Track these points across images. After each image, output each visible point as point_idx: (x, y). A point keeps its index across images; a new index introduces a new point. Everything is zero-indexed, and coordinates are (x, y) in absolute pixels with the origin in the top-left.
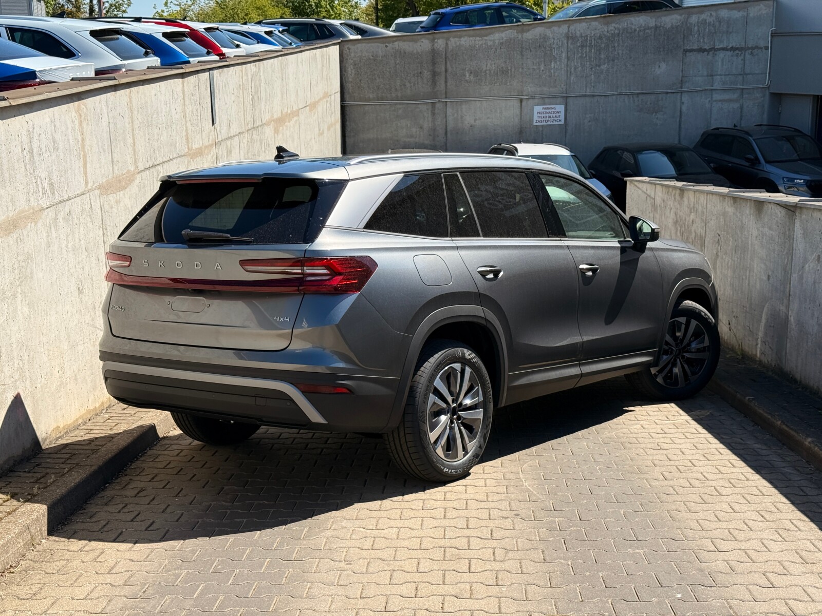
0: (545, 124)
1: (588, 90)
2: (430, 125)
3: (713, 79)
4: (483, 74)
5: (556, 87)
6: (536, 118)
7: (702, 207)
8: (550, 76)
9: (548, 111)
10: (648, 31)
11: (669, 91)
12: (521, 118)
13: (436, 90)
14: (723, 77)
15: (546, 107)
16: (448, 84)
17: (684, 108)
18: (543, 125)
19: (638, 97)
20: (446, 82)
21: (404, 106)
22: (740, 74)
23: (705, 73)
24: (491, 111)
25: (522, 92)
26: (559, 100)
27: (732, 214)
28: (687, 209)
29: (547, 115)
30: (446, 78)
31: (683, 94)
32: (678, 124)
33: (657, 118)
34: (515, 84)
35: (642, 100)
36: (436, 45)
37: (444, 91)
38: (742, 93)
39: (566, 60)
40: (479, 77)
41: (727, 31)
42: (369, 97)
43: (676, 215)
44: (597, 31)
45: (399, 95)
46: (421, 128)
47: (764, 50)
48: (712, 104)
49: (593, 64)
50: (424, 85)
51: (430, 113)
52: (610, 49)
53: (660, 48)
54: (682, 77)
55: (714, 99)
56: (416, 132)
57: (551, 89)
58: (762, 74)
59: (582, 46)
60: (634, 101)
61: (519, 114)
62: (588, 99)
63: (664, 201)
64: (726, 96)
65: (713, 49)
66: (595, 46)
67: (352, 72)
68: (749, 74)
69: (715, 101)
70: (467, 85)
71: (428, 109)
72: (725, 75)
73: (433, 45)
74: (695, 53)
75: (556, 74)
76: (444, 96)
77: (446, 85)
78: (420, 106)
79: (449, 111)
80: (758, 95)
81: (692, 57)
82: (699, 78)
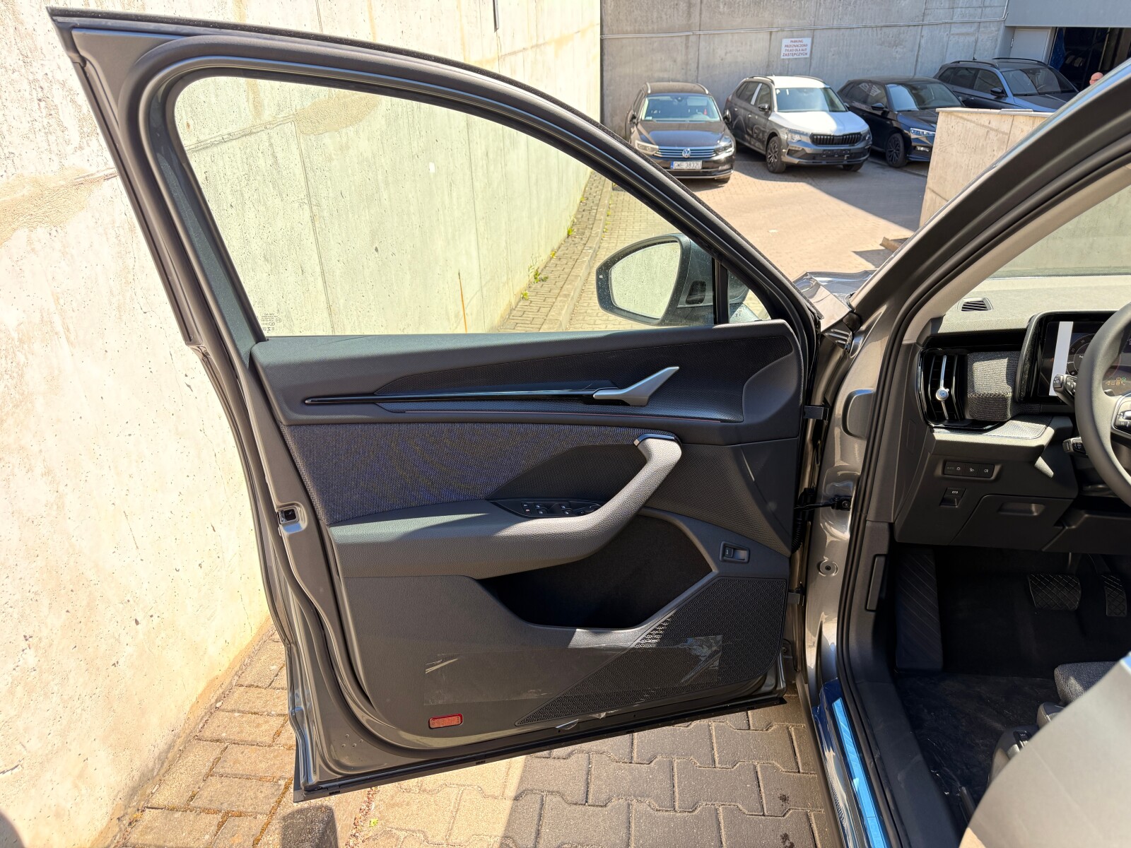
0: (791, 57)
1: (835, 22)
2: (683, 59)
3: (953, 11)
4: (736, 5)
5: (805, 19)
6: (783, 51)
8: (800, 8)
9: (796, 44)
11: (911, 23)
12: (769, 52)
13: (691, 22)
14: (963, 9)
15: (793, 40)
16: (703, 16)
17: (923, 41)
18: (789, 59)
19: (881, 30)
20: (701, 14)
21: (660, 39)
22: (980, 7)
23: (947, 6)
24: (742, 43)
25: (772, 24)
26: (807, 33)
29: (794, 48)
30: (701, 10)
31: (924, 27)
32: (915, 58)
33: (897, 52)
34: (766, 16)
35: (885, 33)
37: (698, 24)
38: (979, 28)
40: (732, 9)
42: (627, 30)
45: (656, 27)
46: (675, 61)
48: (949, 37)
50: (679, 18)
51: (684, 46)
54: (925, 9)
55: (952, 33)
56: (670, 65)
57: (800, 21)
58: (1000, 6)
60: (877, 35)
61: (768, 46)
62: (834, 32)
64: (964, 29)
68: (987, 7)
69: (953, 34)
70: (720, 16)
71: (682, 42)
72: (966, 8)
75: (806, 6)
76: (698, 29)
77: (701, 17)
78: (674, 38)
79: (702, 44)
80: (993, 29)
82: (941, 11)
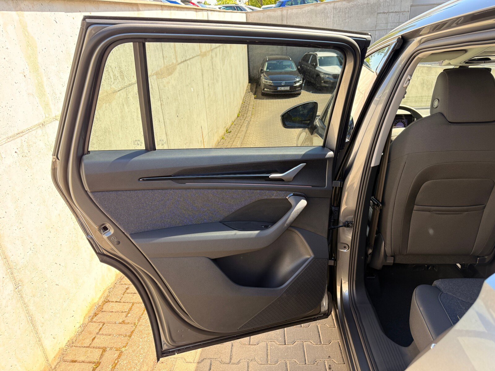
8: (327, 24)
10: (364, 5)
14: (391, 24)
17: (376, 36)
22: (398, 23)
36: (283, 13)
39: (333, 18)
41: (394, 5)
44: (345, 6)
47: (407, 12)
49: (343, 19)
52: (350, 13)
53: (368, 12)
54: (376, 24)
59: (339, 12)
65: (389, 12)
66: (344, 12)
73: (282, 13)
74: (381, 14)
75: (329, 24)
81: (380, 15)
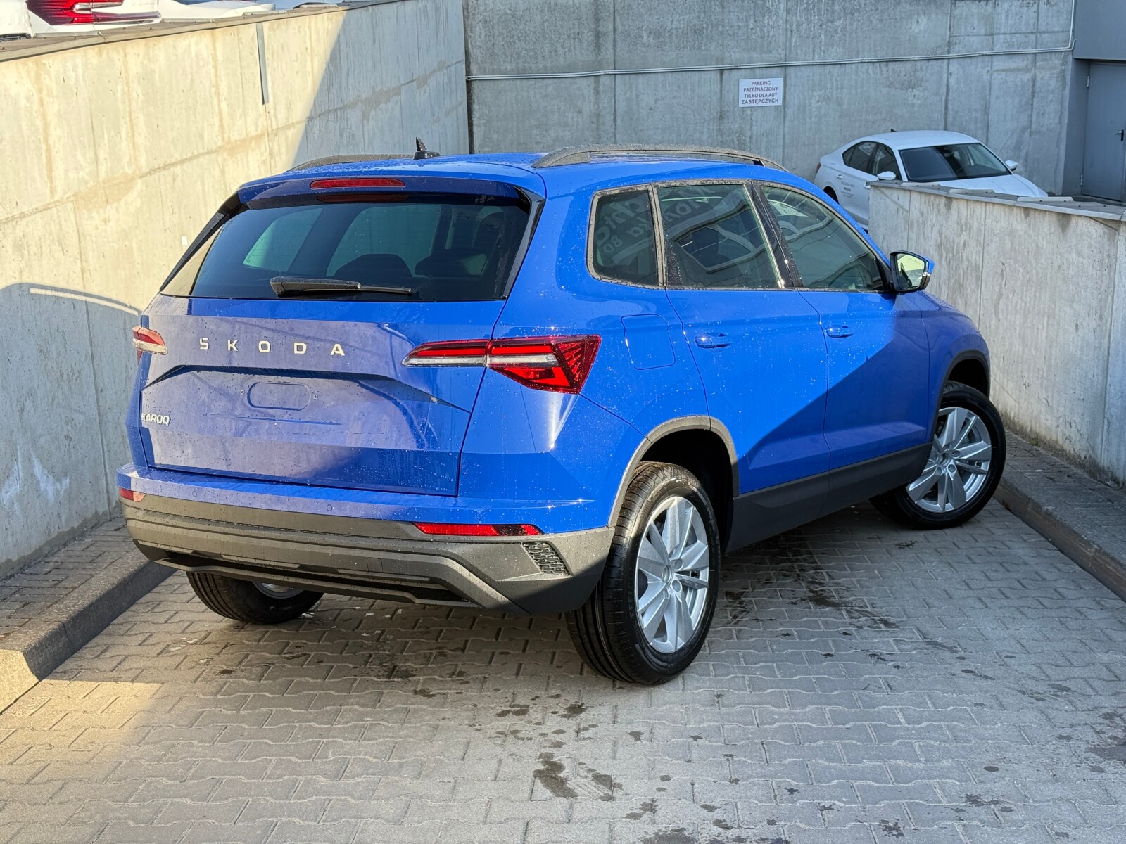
0: (754, 105)
1: (816, 56)
2: (592, 108)
3: (993, 39)
4: (667, 34)
5: (770, 52)
6: (742, 97)
7: (979, 223)
8: (762, 37)
9: (759, 87)
11: (932, 56)
12: (721, 97)
13: (600, 58)
14: (1008, 36)
15: (754, 80)
16: (618, 49)
17: (952, 81)
18: (752, 107)
19: (887, 66)
20: (615, 46)
21: (555, 80)
22: (1032, 33)
23: (983, 32)
24: (679, 87)
25: (722, 60)
26: (775, 71)
27: (1022, 233)
28: (956, 226)
29: (758, 93)
30: (615, 41)
31: (951, 61)
32: (944, 104)
33: (914, 96)
34: (712, 48)
35: (893, 70)
37: (612, 59)
38: (1035, 61)
39: (785, 14)
40: (662, 39)
42: (506, 68)
43: (940, 235)
46: (580, 112)
48: (991, 75)
49: (822, 18)
50: (583, 51)
51: (592, 91)
54: (950, 37)
55: (995, 68)
56: (573, 118)
57: (764, 55)
58: (1063, 32)
60: (881, 71)
61: (719, 91)
62: (814, 67)
63: (922, 214)
64: (1013, 64)
67: (481, 33)
68: (1044, 32)
69: (997, 71)
70: (644, 50)
71: (589, 86)
72: (1010, 34)
74: (968, 2)
75: (771, 34)
76: (612, 66)
77: (615, 51)
78: (578, 80)
79: (620, 88)
80: (1057, 62)
81: (963, 8)
82: (974, 38)
